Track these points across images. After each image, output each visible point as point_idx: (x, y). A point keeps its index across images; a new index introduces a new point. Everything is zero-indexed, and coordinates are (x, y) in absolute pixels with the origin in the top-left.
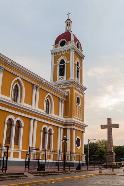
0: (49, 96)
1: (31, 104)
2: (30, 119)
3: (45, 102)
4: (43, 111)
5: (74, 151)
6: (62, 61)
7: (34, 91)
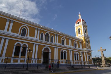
0: (75, 42)
1: (69, 45)
2: (69, 50)
3: (74, 44)
4: (74, 47)
5: (88, 60)
6: (79, 29)
7: (69, 41)
